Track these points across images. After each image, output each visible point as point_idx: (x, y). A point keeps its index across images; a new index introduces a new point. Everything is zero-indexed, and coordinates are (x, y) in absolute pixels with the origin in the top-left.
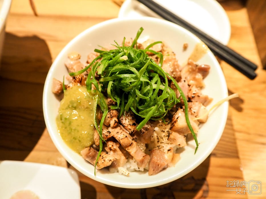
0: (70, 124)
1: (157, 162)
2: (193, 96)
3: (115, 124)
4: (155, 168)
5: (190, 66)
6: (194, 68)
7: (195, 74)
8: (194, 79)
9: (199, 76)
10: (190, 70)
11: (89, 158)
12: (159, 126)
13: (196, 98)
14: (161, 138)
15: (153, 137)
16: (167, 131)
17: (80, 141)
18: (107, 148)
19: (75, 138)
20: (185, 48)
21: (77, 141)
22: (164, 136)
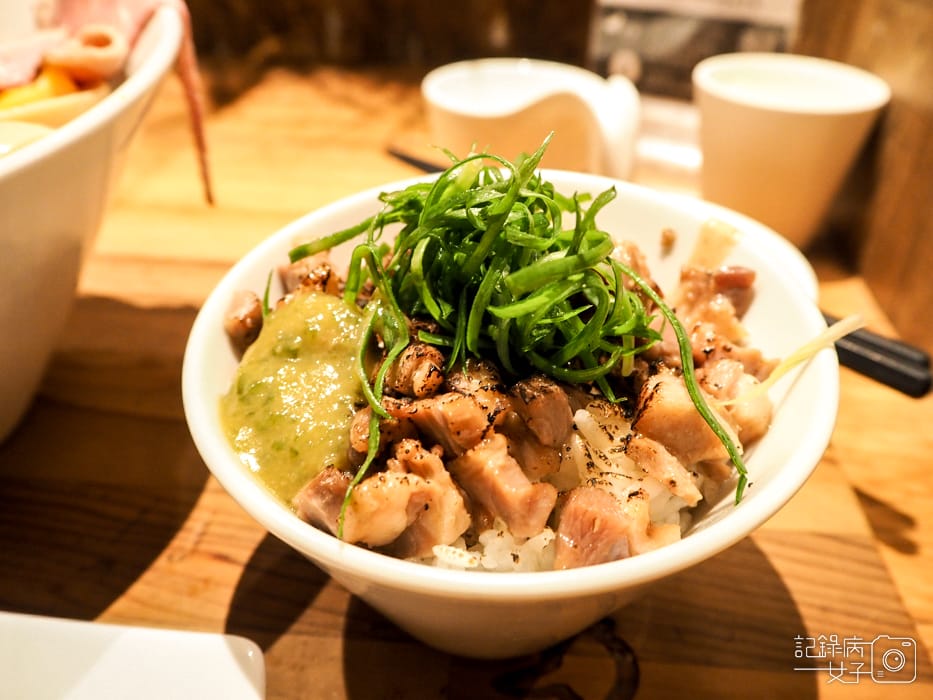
0: (269, 399)
1: (587, 511)
2: (708, 349)
3: (429, 376)
4: (583, 536)
5: (689, 284)
6: (702, 285)
7: (709, 299)
8: (708, 316)
9: (721, 303)
10: (691, 295)
11: (323, 496)
12: (592, 406)
13: (719, 353)
14: (600, 457)
15: (568, 449)
16: (622, 440)
17: (295, 453)
18: (397, 462)
19: (278, 447)
20: (668, 243)
21: (285, 453)
22: (614, 451)
